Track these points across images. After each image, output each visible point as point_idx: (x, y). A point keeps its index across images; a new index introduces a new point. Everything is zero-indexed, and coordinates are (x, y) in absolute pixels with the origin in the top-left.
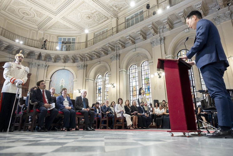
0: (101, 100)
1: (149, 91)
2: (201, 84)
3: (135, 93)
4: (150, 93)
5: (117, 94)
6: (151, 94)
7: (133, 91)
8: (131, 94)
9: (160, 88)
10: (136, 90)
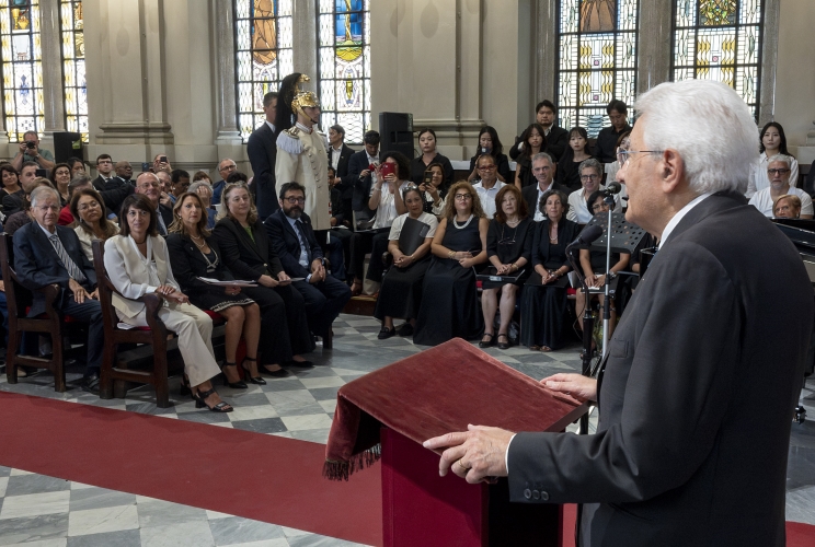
0: (32, 61)
1: (362, 32)
2: (674, 20)
3: (269, 36)
4: (363, 45)
5: (143, 36)
6: (367, 51)
7: (252, 19)
8: (244, 40)
9: (429, 28)
10: (276, 18)
